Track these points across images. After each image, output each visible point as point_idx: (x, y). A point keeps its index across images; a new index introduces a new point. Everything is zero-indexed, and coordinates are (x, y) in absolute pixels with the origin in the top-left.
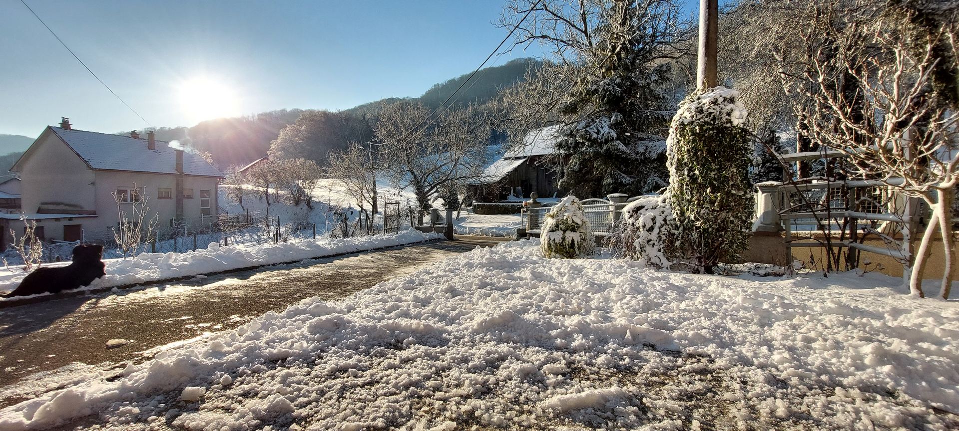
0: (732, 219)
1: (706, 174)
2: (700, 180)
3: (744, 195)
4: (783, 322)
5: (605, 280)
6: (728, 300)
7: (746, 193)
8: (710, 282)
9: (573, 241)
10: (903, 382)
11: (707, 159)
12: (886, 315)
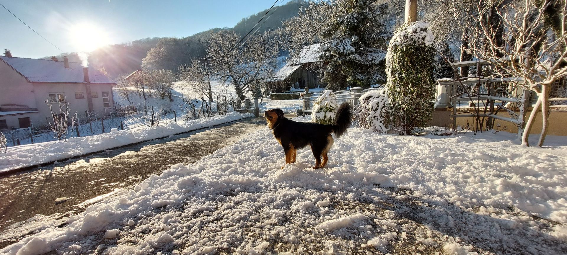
0: (423, 102)
1: (409, 76)
2: (405, 80)
3: (430, 88)
4: (452, 166)
5: (350, 142)
6: (420, 152)
7: (431, 87)
8: (410, 141)
9: (330, 117)
10: (517, 201)
11: (409, 67)
12: (508, 159)
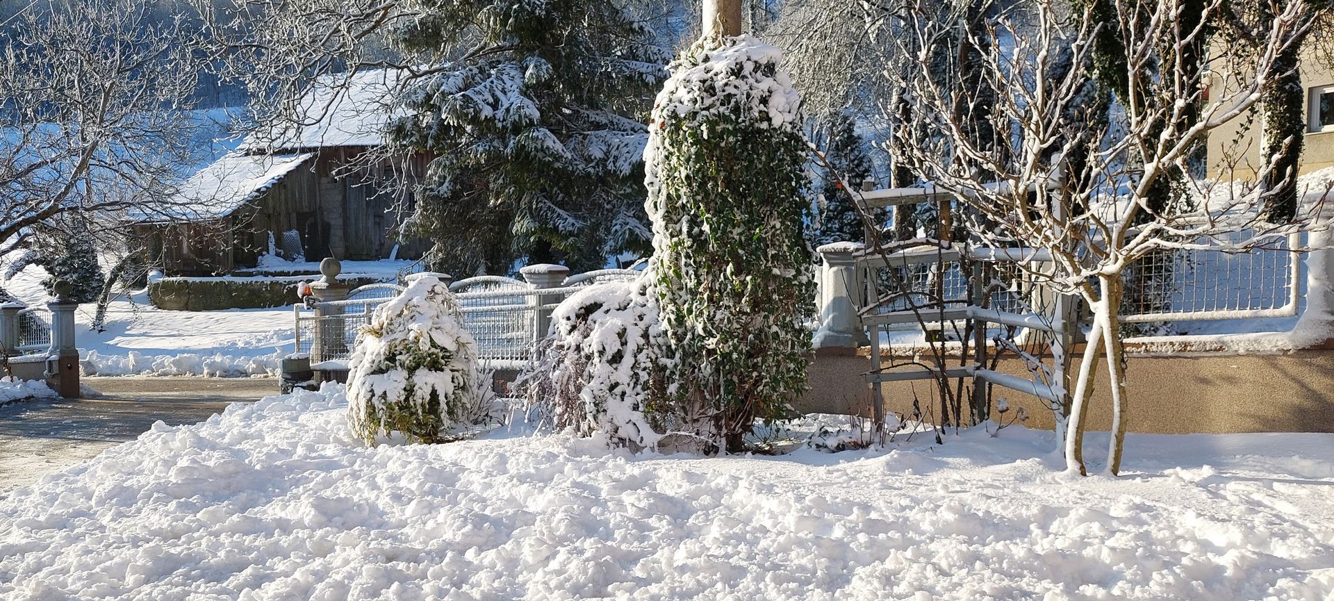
0: (775, 329)
1: (724, 232)
2: (712, 246)
3: (795, 277)
4: (869, 569)
6: (768, 523)
7: (799, 272)
8: (736, 479)
9: (434, 394)
11: (724, 199)
12: (1032, 527)
